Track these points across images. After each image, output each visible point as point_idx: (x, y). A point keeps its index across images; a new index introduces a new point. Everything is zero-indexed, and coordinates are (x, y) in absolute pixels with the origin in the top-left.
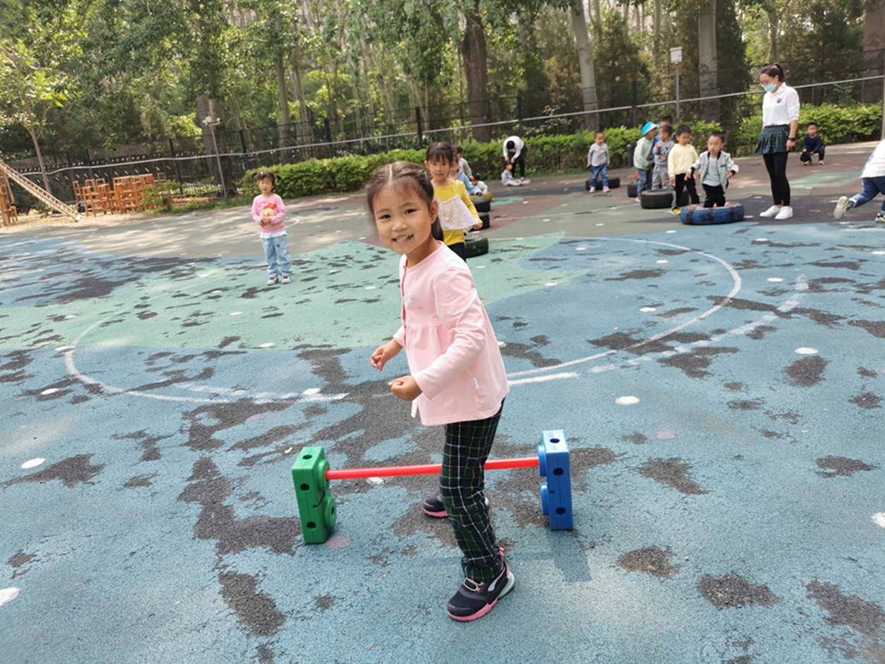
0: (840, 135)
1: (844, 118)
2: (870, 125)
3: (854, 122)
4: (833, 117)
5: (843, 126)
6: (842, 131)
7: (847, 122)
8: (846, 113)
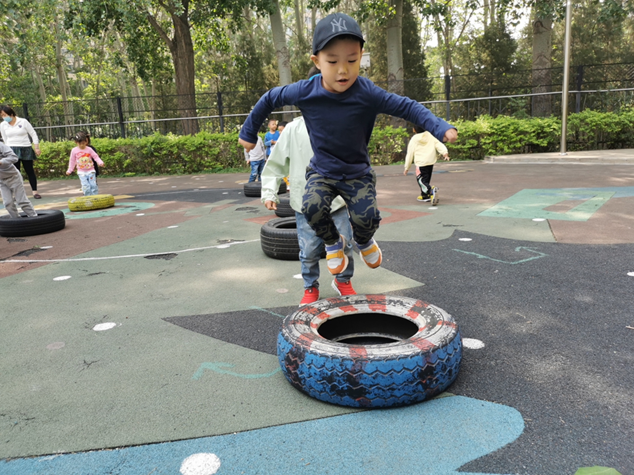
0: (518, 145)
1: (521, 128)
2: (544, 137)
3: (531, 133)
4: (512, 127)
5: (522, 136)
6: (521, 140)
7: (524, 133)
8: (524, 124)
